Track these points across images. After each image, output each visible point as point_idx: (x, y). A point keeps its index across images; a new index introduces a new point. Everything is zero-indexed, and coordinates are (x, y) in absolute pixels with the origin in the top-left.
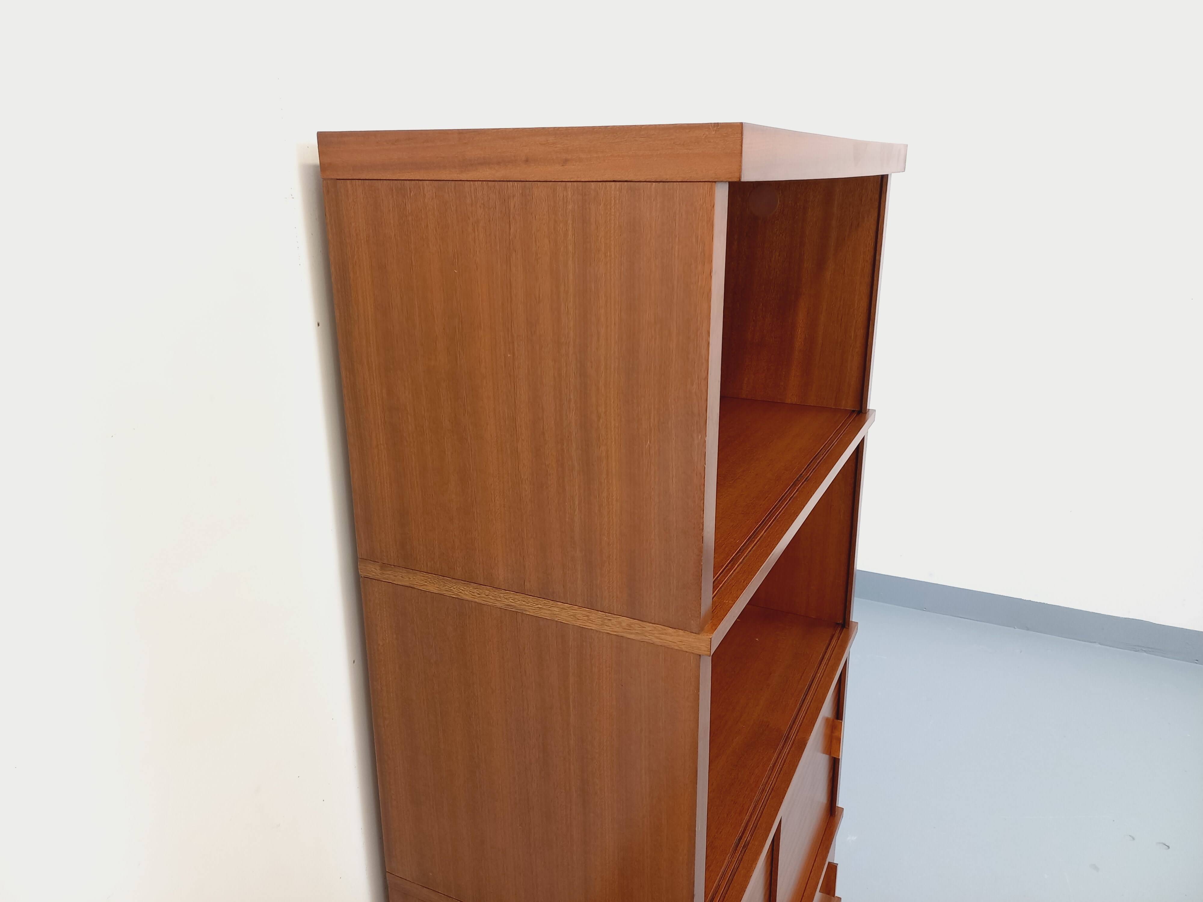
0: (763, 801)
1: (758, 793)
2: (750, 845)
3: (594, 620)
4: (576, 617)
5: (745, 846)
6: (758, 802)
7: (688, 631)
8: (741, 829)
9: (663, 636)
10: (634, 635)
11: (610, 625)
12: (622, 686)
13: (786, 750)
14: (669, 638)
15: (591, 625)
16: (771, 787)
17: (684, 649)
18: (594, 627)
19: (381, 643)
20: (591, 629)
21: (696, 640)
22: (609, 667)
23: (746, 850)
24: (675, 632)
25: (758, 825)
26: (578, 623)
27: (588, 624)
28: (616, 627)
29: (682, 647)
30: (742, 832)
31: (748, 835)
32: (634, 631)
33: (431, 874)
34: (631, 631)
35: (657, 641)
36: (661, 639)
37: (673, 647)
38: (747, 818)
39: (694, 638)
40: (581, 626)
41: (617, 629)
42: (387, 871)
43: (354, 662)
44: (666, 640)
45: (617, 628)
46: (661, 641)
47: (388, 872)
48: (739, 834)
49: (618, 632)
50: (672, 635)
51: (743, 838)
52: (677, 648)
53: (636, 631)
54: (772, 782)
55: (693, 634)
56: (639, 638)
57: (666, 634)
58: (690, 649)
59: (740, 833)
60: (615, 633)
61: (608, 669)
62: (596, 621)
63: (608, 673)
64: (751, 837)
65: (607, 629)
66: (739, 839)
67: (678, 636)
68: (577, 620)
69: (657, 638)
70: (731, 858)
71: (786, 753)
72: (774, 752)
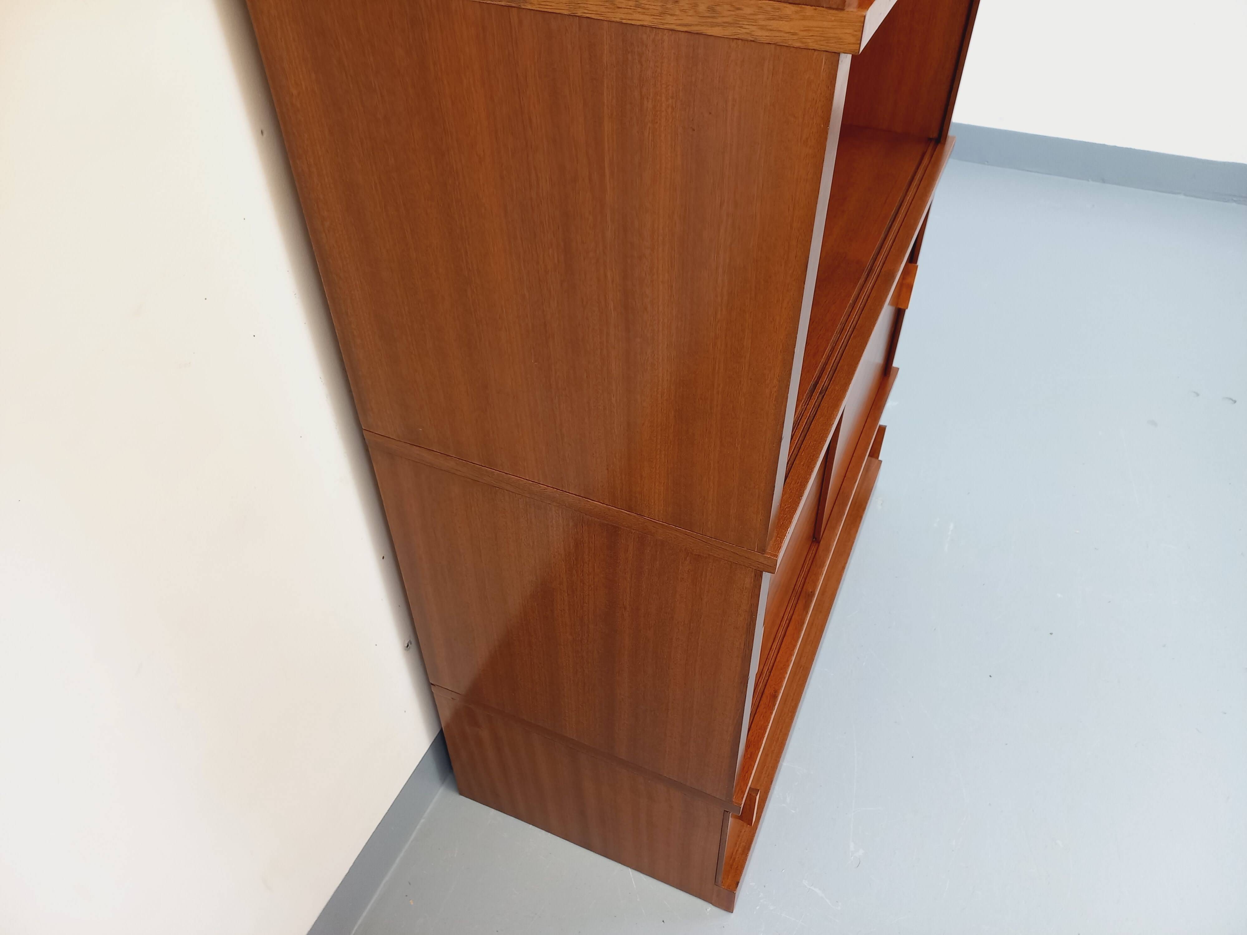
0: (842, 341)
1: (836, 333)
2: (829, 390)
3: (647, 6)
4: (614, 4)
5: (823, 392)
6: (836, 343)
7: (823, 7)
8: (817, 373)
9: (774, 24)
10: (720, 28)
11: (677, 12)
12: (694, 130)
13: (870, 285)
14: (785, 26)
15: (641, 17)
16: (852, 325)
17: (811, 44)
18: (647, 20)
19: (295, 92)
20: (642, 26)
21: (835, 23)
22: (672, 98)
23: (824, 395)
24: (796, 12)
25: (838, 367)
26: (618, 16)
27: (636, 16)
28: (687, 16)
29: (809, 41)
30: (817, 377)
31: (825, 379)
32: (719, 20)
33: (421, 430)
34: (714, 20)
35: (762, 35)
36: (771, 30)
37: (790, 43)
38: (823, 360)
39: (833, 19)
40: (624, 21)
41: (688, 20)
42: (363, 428)
43: (262, 132)
44: (781, 31)
45: (690, 18)
46: (767, 34)
47: (365, 430)
48: (815, 379)
49: (690, 25)
50: (791, 20)
51: (820, 383)
52: (797, 44)
53: (725, 20)
54: (853, 320)
55: (831, 11)
56: (729, 32)
57: (780, 18)
58: (822, 43)
59: (815, 377)
60: (685, 29)
61: (670, 101)
62: (650, 7)
63: (670, 110)
64: (829, 382)
65: (670, 21)
66: (813, 384)
67: (804, 18)
68: (617, 10)
69: (762, 28)
70: (805, 405)
71: (870, 287)
72: (854, 287)
